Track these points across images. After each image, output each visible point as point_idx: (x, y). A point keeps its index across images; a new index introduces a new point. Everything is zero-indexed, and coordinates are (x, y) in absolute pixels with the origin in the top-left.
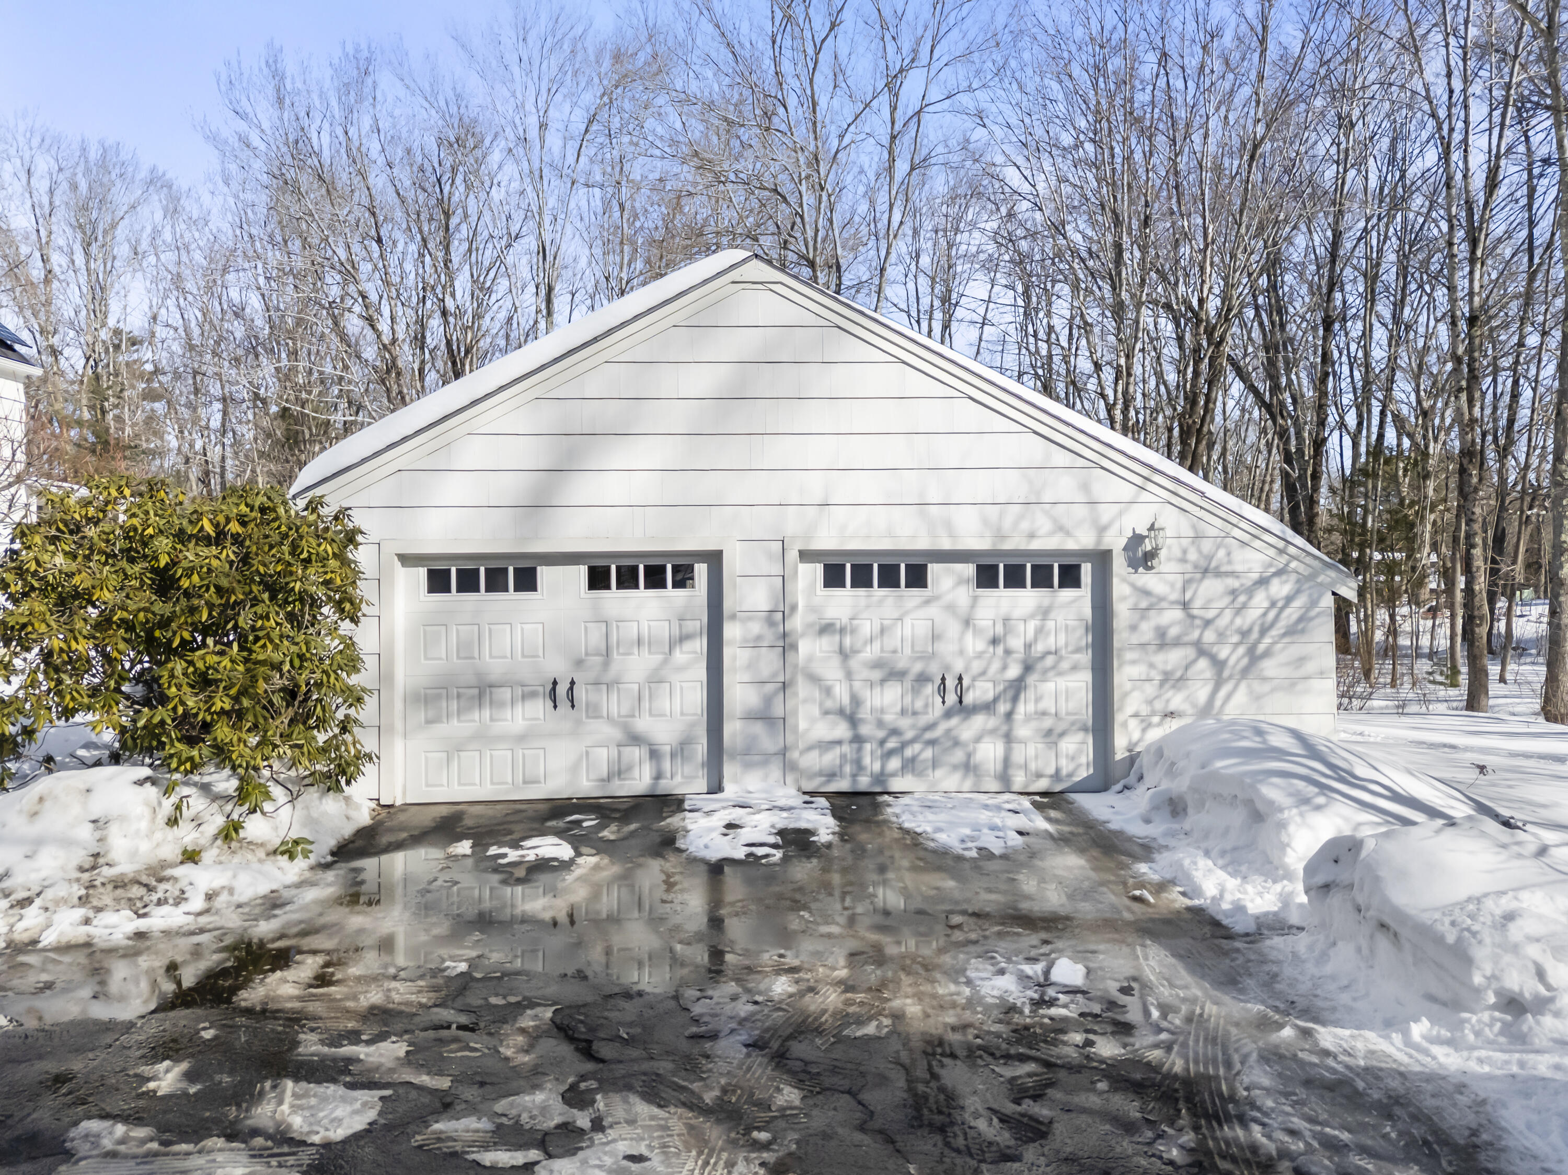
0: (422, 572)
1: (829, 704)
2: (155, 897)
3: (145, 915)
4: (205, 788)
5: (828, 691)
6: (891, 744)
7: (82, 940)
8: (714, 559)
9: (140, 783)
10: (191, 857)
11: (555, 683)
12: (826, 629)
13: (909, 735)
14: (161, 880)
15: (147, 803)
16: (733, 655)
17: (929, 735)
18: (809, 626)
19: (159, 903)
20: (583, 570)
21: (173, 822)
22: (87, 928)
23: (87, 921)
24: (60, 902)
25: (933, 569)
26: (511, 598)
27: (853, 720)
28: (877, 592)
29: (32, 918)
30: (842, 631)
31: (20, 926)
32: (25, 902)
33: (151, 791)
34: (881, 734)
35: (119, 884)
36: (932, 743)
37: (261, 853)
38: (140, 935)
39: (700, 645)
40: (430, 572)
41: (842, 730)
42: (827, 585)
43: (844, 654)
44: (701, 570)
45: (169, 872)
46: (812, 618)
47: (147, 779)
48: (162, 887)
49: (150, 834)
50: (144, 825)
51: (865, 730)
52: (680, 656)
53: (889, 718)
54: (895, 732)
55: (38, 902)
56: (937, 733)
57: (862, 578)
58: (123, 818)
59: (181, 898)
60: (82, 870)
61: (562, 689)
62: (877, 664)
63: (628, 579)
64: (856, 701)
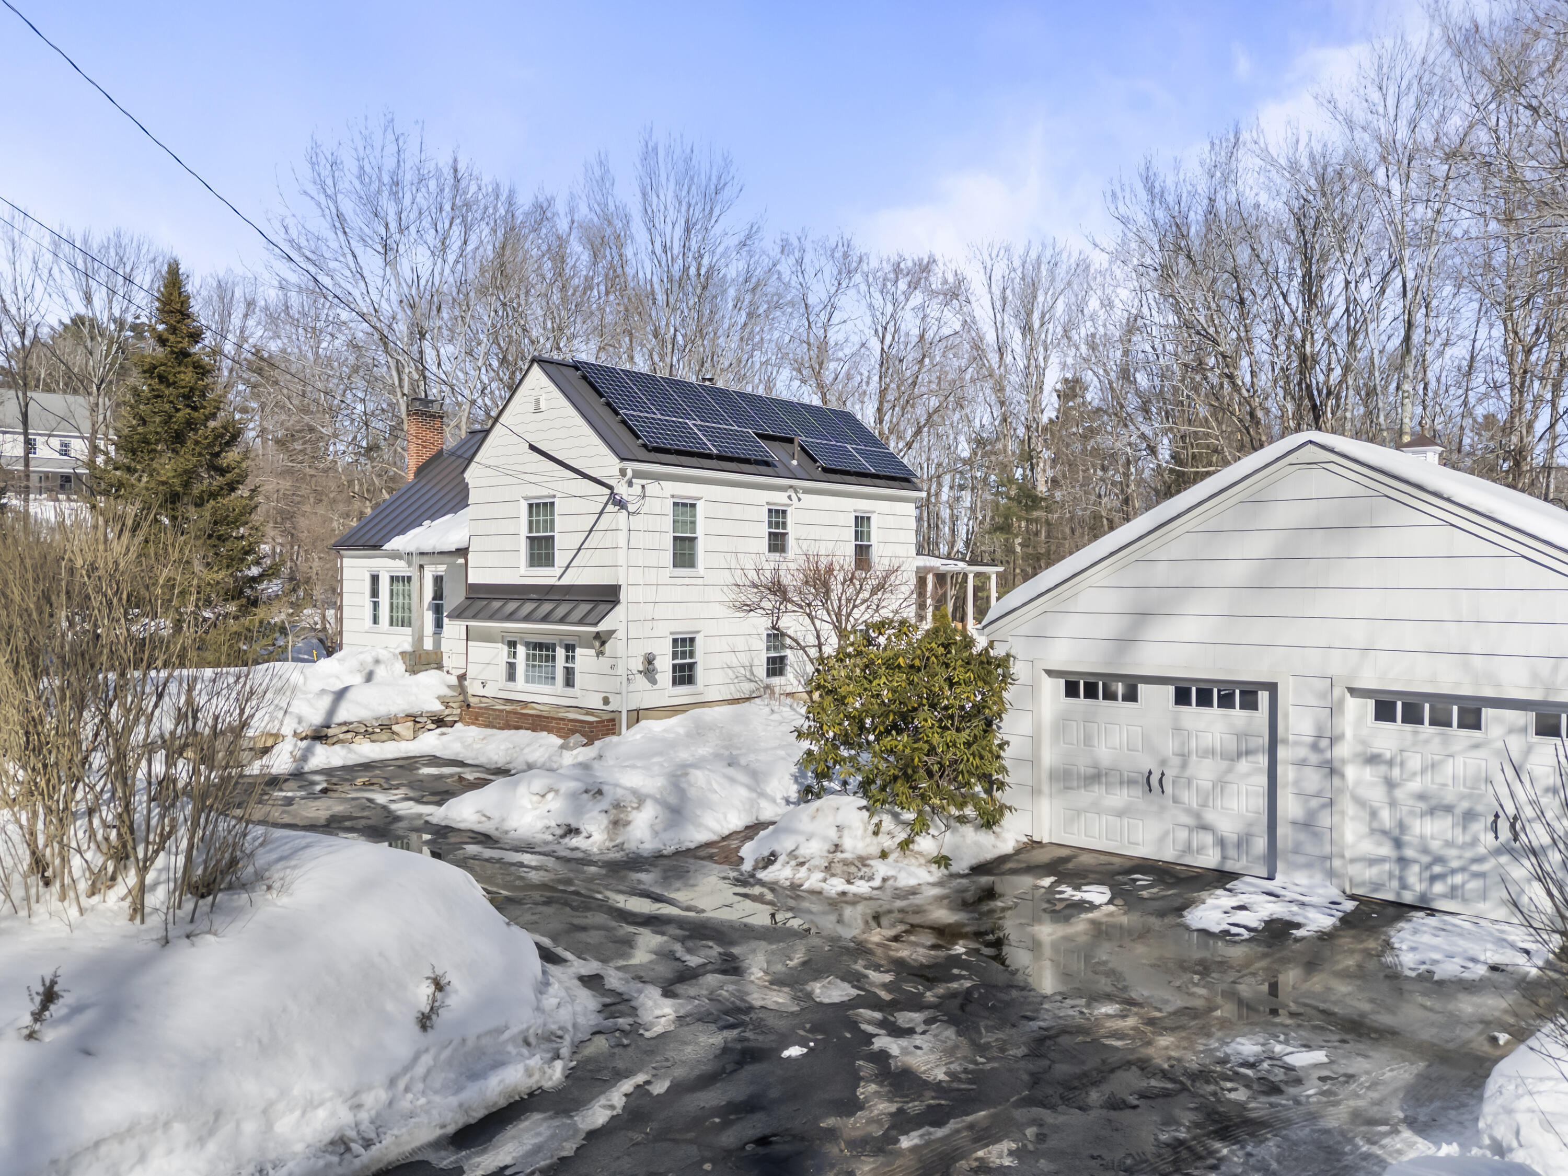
0: (1062, 682)
1: (1375, 825)
2: (860, 874)
3: (852, 883)
4: (896, 816)
5: (1374, 814)
6: (1437, 869)
7: (818, 889)
8: (1272, 688)
9: (860, 809)
10: (884, 855)
11: (1150, 773)
12: (1373, 759)
13: (1455, 864)
14: (865, 865)
15: (862, 821)
16: (1286, 773)
17: (1475, 868)
18: (1357, 755)
19: (862, 878)
20: (1171, 689)
21: (876, 833)
22: (823, 885)
23: (825, 880)
24: (816, 867)
25: (1487, 714)
26: (1121, 707)
27: (1398, 844)
28: (1427, 729)
29: (803, 872)
30: (1390, 763)
31: (798, 876)
32: (802, 864)
33: (866, 814)
34: (1426, 859)
35: (846, 863)
36: (1482, 875)
37: (922, 861)
38: (844, 894)
39: (1263, 760)
40: (1067, 682)
41: (1386, 850)
42: (1377, 718)
43: (1390, 784)
44: (1263, 697)
45: (869, 862)
46: (1359, 748)
47: (865, 807)
48: (864, 869)
49: (863, 838)
50: (860, 832)
51: (1409, 853)
52: (1244, 765)
53: (1435, 845)
54: (1439, 860)
55: (807, 866)
56: (1485, 867)
57: (1412, 715)
58: (850, 827)
59: (871, 878)
60: (829, 852)
61: (1154, 780)
62: (1421, 797)
63: (1204, 699)
64: (1402, 826)
